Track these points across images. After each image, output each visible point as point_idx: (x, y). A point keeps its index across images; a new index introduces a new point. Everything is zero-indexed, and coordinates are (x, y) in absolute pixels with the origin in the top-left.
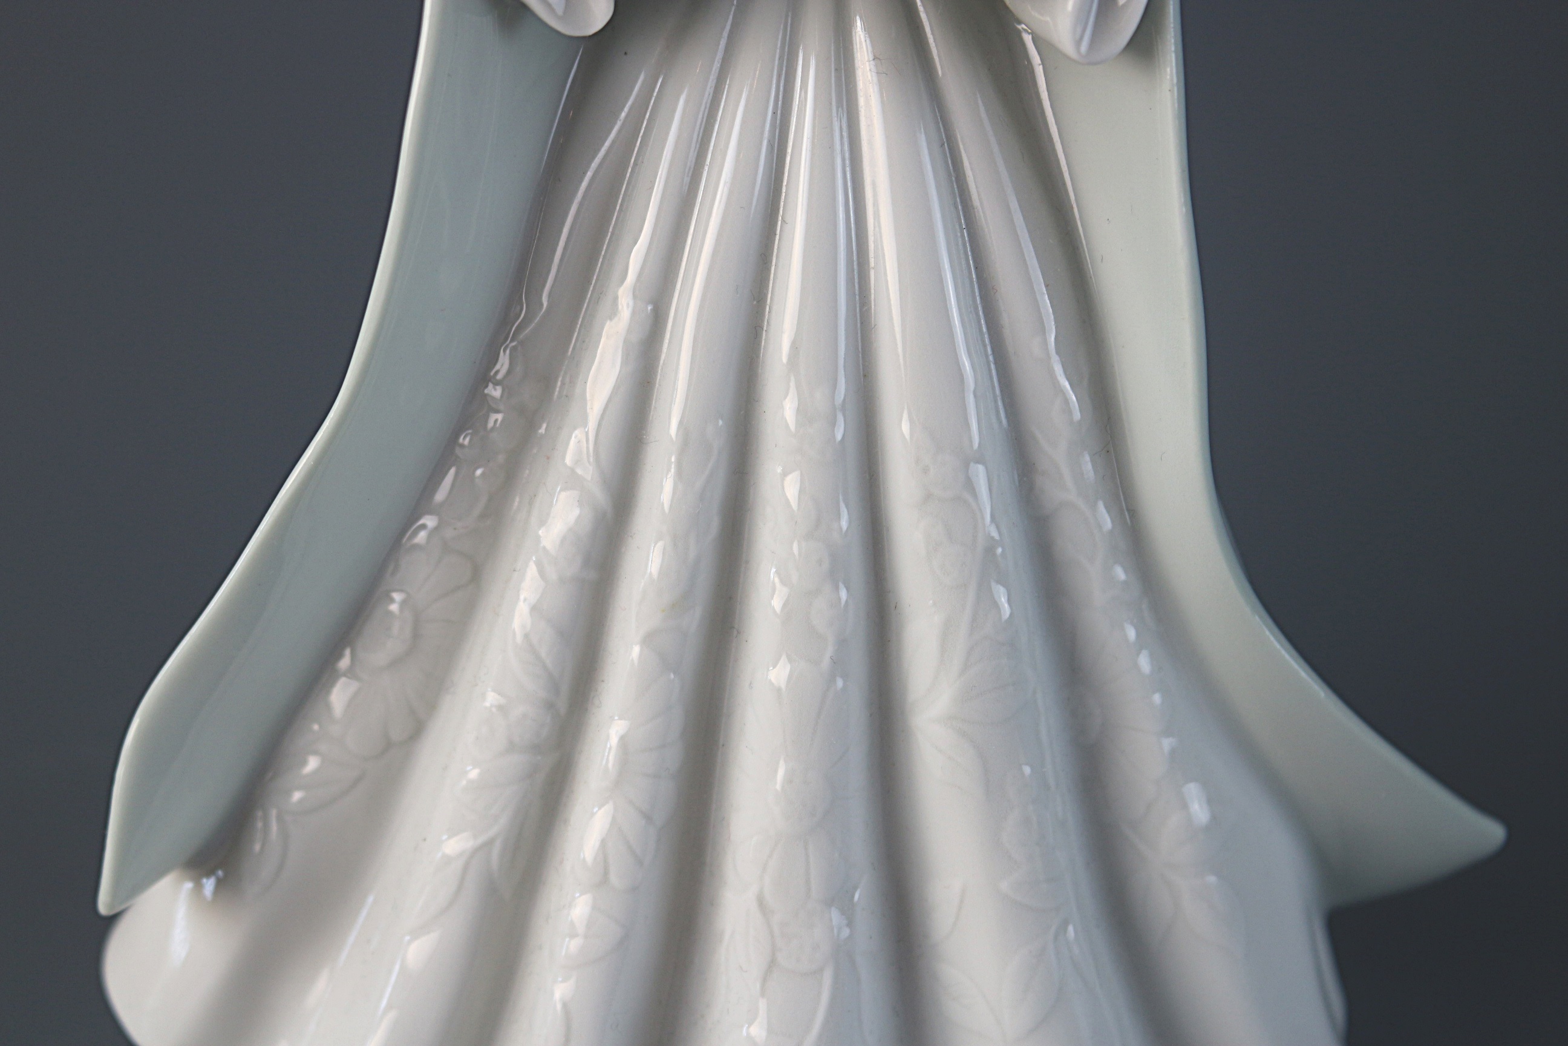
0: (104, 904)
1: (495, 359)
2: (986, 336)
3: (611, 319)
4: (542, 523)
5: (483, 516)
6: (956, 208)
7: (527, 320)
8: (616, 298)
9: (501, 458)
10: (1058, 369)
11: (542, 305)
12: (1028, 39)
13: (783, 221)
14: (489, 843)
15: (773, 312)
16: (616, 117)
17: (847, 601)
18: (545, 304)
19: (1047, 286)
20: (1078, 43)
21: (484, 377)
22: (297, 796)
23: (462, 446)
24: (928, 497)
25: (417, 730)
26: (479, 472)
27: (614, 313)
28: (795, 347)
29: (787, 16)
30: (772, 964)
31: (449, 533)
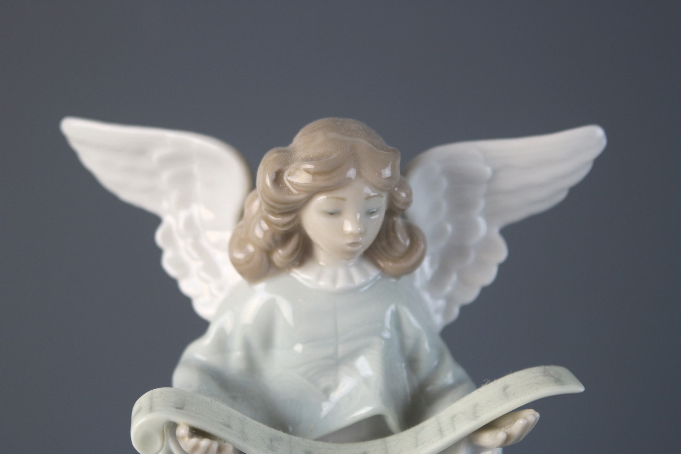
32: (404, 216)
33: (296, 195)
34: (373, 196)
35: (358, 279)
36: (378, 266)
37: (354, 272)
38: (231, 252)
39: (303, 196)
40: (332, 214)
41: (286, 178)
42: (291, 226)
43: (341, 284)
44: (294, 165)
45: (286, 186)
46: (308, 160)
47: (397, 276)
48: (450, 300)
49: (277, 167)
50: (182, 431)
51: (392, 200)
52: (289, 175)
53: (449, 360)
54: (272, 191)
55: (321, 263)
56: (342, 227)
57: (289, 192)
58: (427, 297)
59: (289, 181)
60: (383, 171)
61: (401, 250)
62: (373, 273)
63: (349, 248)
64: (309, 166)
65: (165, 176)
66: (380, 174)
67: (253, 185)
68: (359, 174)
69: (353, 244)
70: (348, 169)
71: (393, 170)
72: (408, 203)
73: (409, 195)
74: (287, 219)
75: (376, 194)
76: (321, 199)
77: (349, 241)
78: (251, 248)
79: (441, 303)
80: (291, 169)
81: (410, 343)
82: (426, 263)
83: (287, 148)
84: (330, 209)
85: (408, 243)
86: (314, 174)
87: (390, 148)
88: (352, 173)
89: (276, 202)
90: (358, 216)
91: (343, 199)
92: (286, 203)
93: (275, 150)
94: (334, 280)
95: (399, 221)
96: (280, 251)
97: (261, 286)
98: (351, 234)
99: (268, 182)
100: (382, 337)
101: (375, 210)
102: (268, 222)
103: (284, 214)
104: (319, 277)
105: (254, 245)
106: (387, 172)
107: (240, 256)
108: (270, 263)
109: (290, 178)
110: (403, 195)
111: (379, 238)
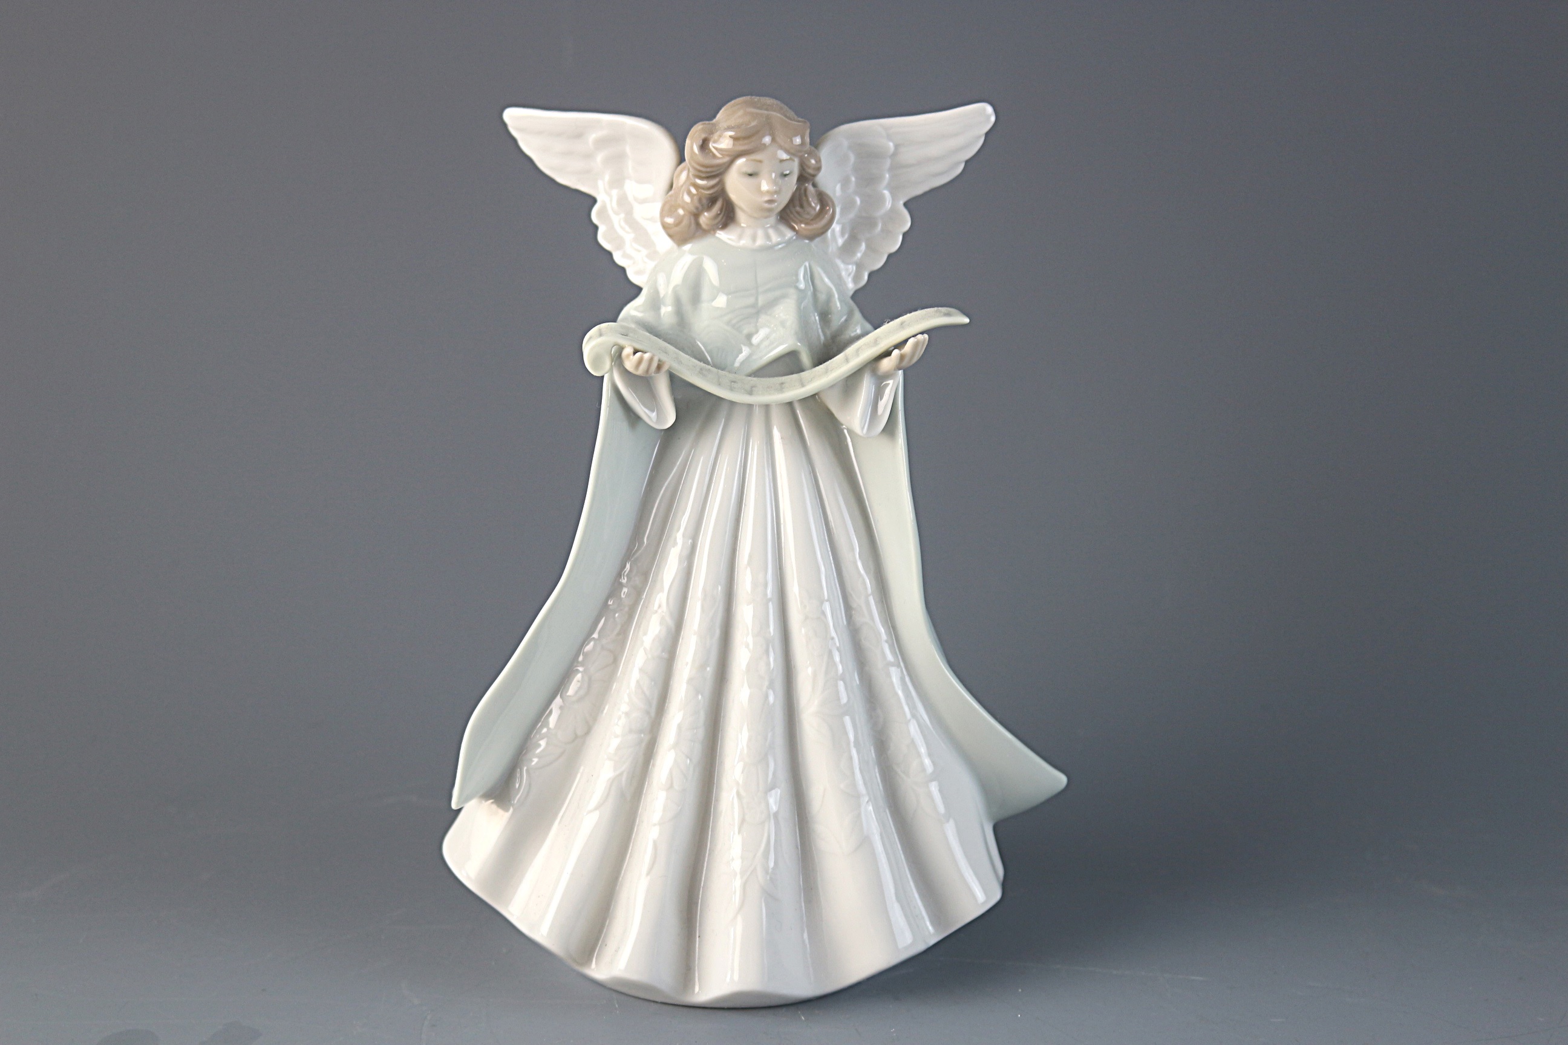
0: (454, 806)
1: (625, 567)
2: (830, 552)
3: (674, 547)
4: (645, 634)
5: (618, 634)
6: (816, 499)
7: (637, 551)
8: (676, 538)
9: (626, 609)
10: (860, 564)
11: (644, 543)
12: (846, 431)
13: (745, 505)
14: (621, 774)
15: (741, 544)
16: (675, 463)
17: (773, 669)
18: (645, 542)
19: (855, 531)
20: (863, 428)
21: (619, 575)
22: (535, 760)
23: (610, 605)
24: (806, 618)
25: (588, 731)
26: (617, 615)
27: (675, 544)
28: (750, 556)
29: (745, 427)
30: (743, 821)
31: (604, 641)
32: (814, 185)
33: (722, 160)
34: (786, 160)
35: (775, 238)
36: (793, 229)
37: (771, 232)
38: (662, 216)
39: (727, 159)
40: (750, 175)
41: (711, 145)
42: (716, 189)
43: (760, 242)
44: (718, 133)
45: (711, 151)
46: (729, 128)
47: (811, 238)
48: (859, 266)
49: (703, 136)
50: (628, 351)
51: (803, 166)
52: (715, 142)
53: (858, 315)
54: (701, 158)
55: (743, 225)
56: (759, 186)
57: (714, 156)
58: (839, 262)
59: (716, 149)
60: (794, 139)
61: (813, 213)
62: (789, 234)
63: (767, 205)
64: (732, 133)
65: (600, 157)
66: (792, 141)
67: (681, 159)
68: (773, 140)
69: (770, 202)
70: (763, 136)
71: (803, 138)
72: (818, 169)
73: (818, 161)
74: (713, 182)
75: (788, 157)
76: (741, 161)
77: (766, 198)
78: (681, 212)
79: (852, 268)
80: (715, 136)
81: (822, 297)
82: (836, 227)
83: (711, 122)
84: (750, 171)
85: (818, 208)
86: (735, 139)
87: (800, 119)
88: (767, 140)
89: (703, 166)
90: (773, 175)
91: (760, 161)
92: (712, 166)
93: (701, 123)
94: (754, 238)
95: (810, 188)
96: (706, 214)
97: (687, 247)
98: (768, 192)
99: (696, 149)
100: (797, 288)
101: (788, 172)
102: (696, 186)
103: (708, 178)
104: (740, 237)
105: (683, 208)
106: (798, 140)
107: (670, 220)
108: (698, 224)
109: (715, 145)
110: (813, 161)
111: (792, 201)
